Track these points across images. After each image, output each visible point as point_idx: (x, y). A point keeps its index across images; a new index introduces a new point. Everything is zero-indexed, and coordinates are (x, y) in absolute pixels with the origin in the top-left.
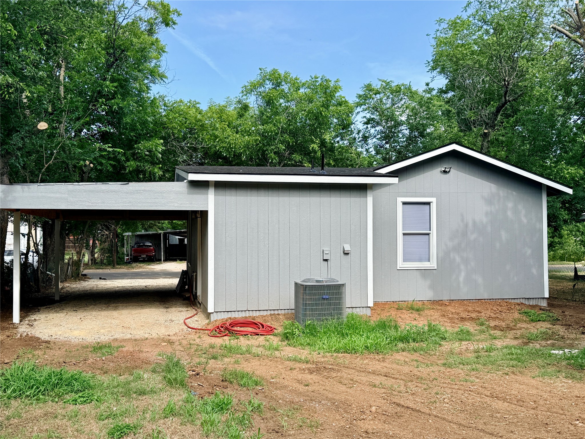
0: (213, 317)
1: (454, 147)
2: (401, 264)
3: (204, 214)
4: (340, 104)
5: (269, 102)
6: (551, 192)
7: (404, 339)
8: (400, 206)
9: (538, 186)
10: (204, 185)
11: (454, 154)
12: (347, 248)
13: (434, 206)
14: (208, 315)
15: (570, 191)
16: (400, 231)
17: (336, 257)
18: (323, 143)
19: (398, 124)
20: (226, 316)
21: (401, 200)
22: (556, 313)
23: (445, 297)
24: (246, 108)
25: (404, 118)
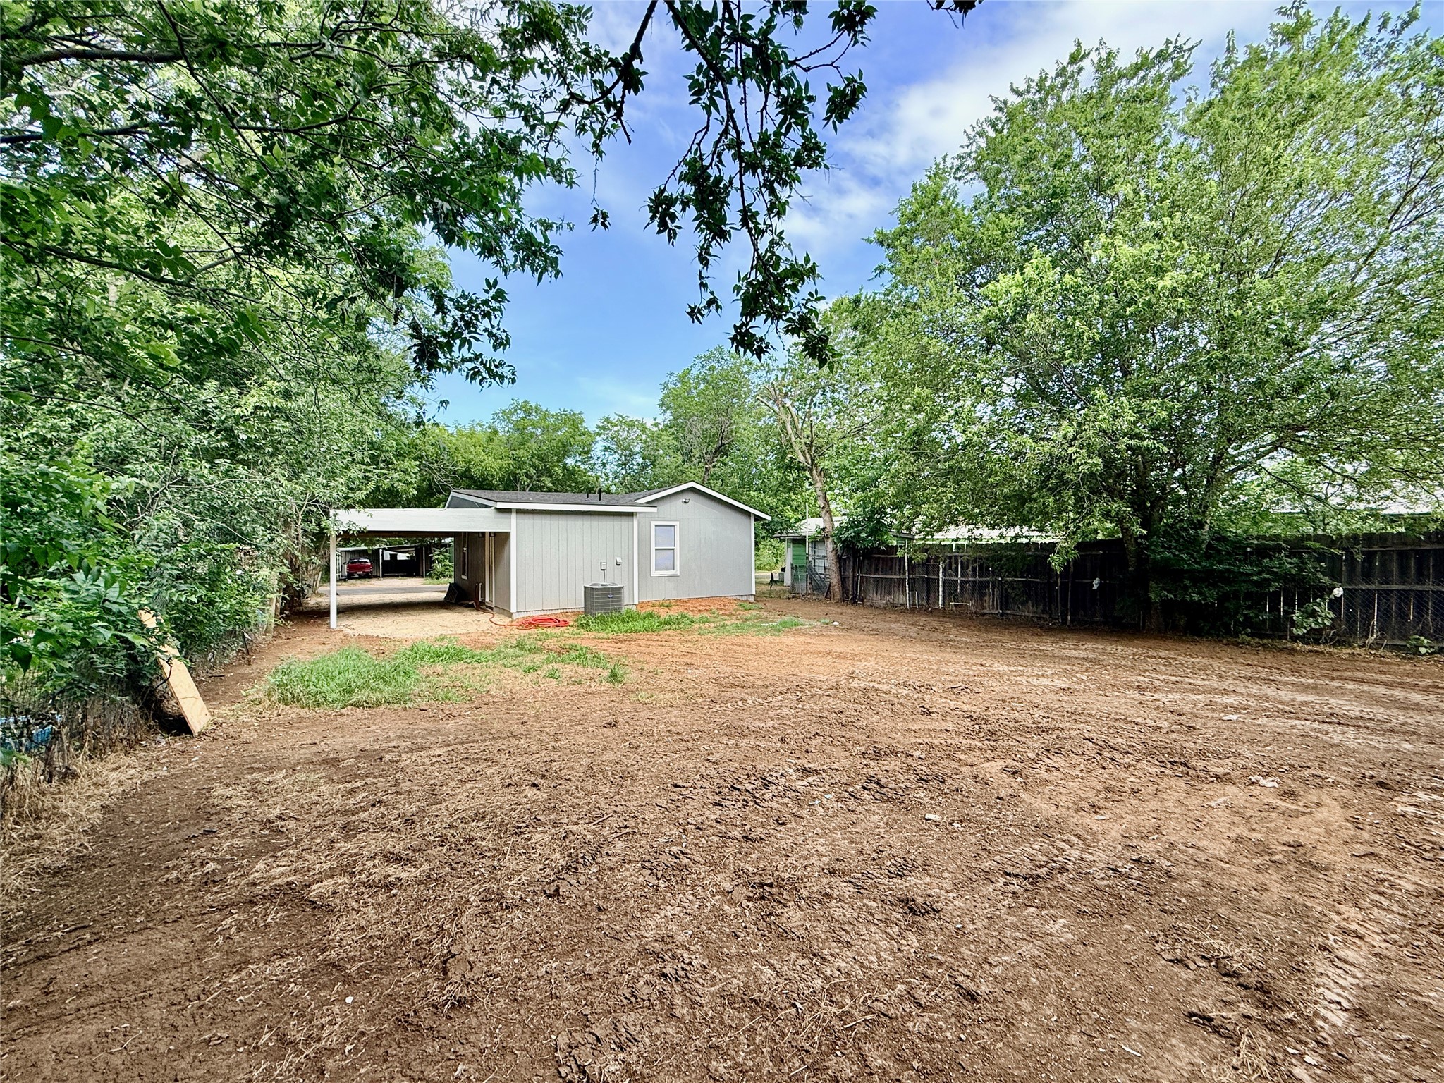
0: (515, 616)
1: (692, 484)
2: (654, 573)
3: (506, 535)
4: (583, 434)
5: (520, 429)
6: (757, 518)
7: (668, 623)
8: (653, 528)
9: (748, 514)
10: (509, 511)
11: (692, 490)
12: (619, 560)
13: (677, 528)
14: (510, 615)
15: (769, 518)
16: (653, 548)
17: (610, 567)
18: (565, 468)
19: (632, 454)
20: (526, 615)
21: (653, 523)
22: (760, 605)
23: (685, 597)
24: (496, 433)
25: (637, 449)
